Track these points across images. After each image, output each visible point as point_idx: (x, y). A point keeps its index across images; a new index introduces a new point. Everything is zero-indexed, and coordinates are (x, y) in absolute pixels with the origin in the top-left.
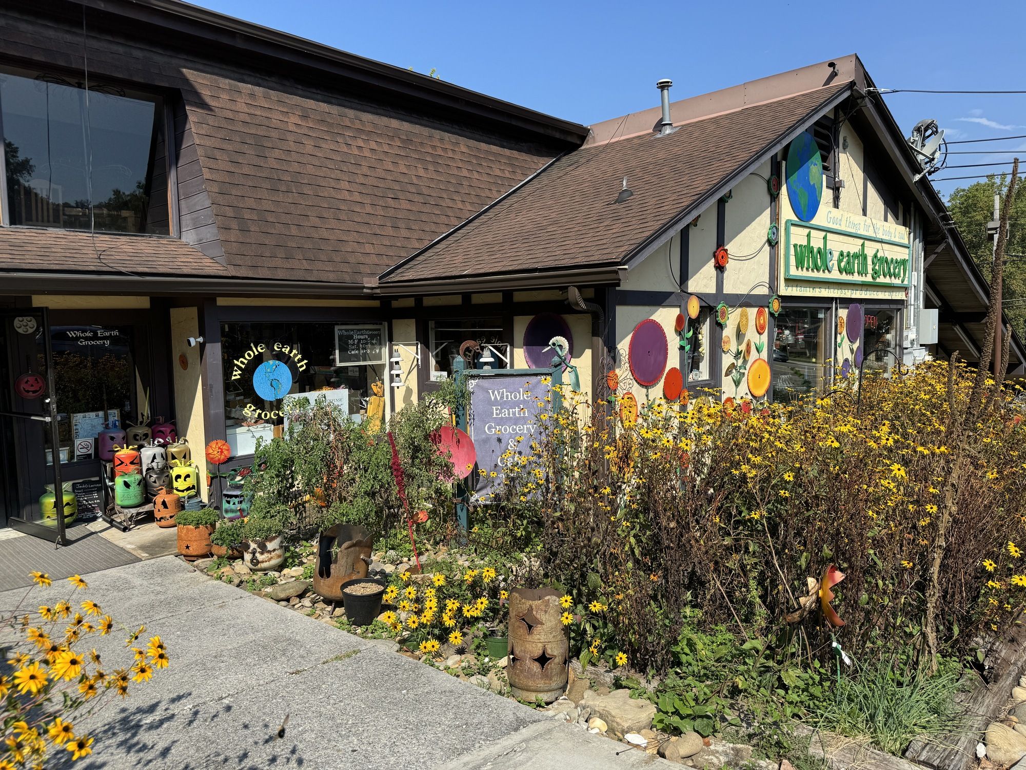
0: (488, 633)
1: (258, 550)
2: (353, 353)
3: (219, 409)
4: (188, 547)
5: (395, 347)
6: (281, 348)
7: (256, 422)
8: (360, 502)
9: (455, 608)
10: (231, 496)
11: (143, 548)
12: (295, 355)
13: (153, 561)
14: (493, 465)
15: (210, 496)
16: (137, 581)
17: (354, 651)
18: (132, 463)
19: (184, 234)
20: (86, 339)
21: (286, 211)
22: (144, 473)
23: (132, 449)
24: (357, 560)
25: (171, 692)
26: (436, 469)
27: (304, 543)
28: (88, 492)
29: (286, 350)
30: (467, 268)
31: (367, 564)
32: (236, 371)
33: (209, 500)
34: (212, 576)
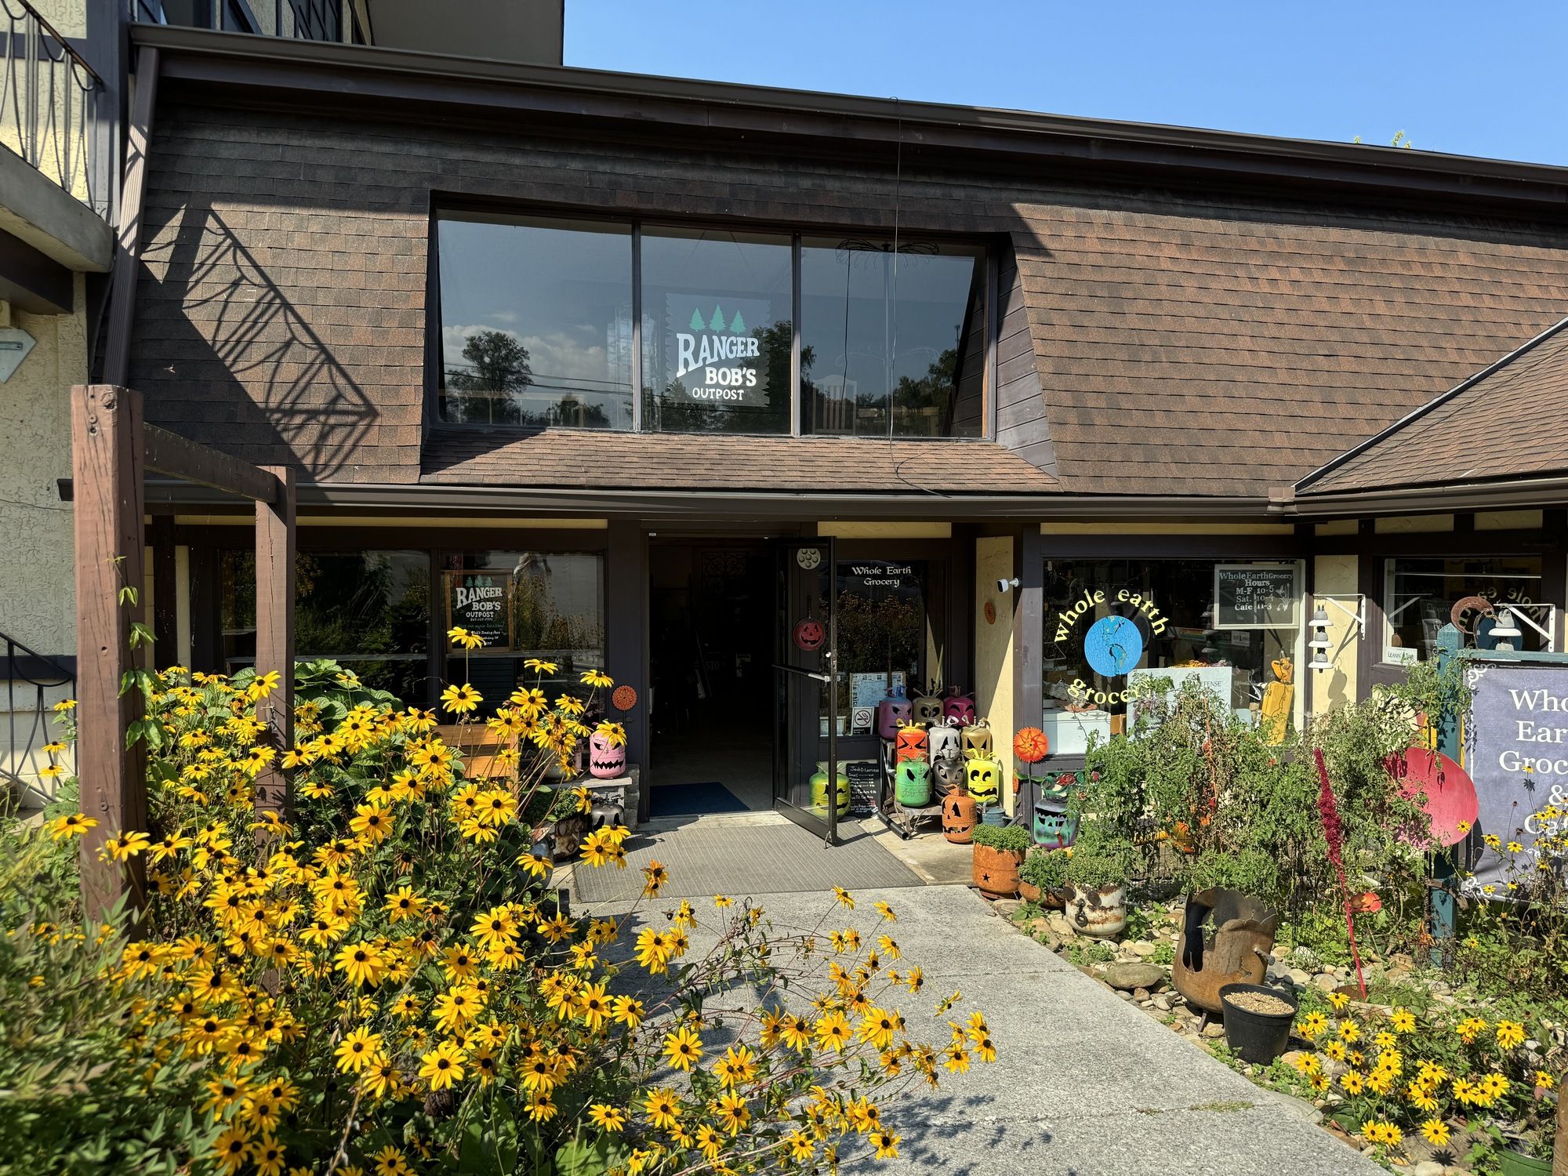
0: (1504, 1142)
1: (1088, 903)
2: (1242, 608)
3: (1033, 682)
4: (986, 878)
5: (1317, 603)
6: (1129, 598)
7: (1085, 707)
8: (1251, 856)
9: (1438, 1080)
10: (1047, 813)
11: (928, 866)
12: (1150, 609)
13: (940, 888)
14: (1513, 829)
15: (1017, 807)
16: (920, 914)
17: (1243, 1104)
18: (918, 746)
19: (1000, 434)
20: (875, 577)
21: (1150, 392)
22: (932, 763)
23: (920, 728)
24: (1247, 952)
25: (966, 1088)
26: (1395, 821)
27: (1156, 905)
28: (863, 777)
29: (1136, 601)
30: (1467, 466)
31: (1265, 962)
32: (1061, 629)
33: (1016, 814)
34: (1019, 928)
